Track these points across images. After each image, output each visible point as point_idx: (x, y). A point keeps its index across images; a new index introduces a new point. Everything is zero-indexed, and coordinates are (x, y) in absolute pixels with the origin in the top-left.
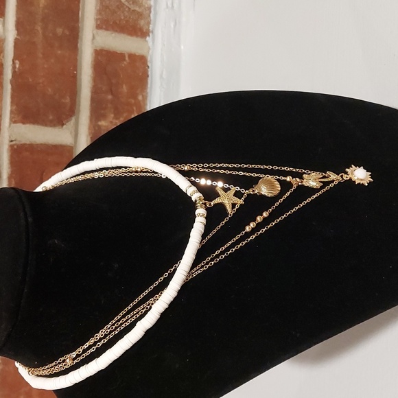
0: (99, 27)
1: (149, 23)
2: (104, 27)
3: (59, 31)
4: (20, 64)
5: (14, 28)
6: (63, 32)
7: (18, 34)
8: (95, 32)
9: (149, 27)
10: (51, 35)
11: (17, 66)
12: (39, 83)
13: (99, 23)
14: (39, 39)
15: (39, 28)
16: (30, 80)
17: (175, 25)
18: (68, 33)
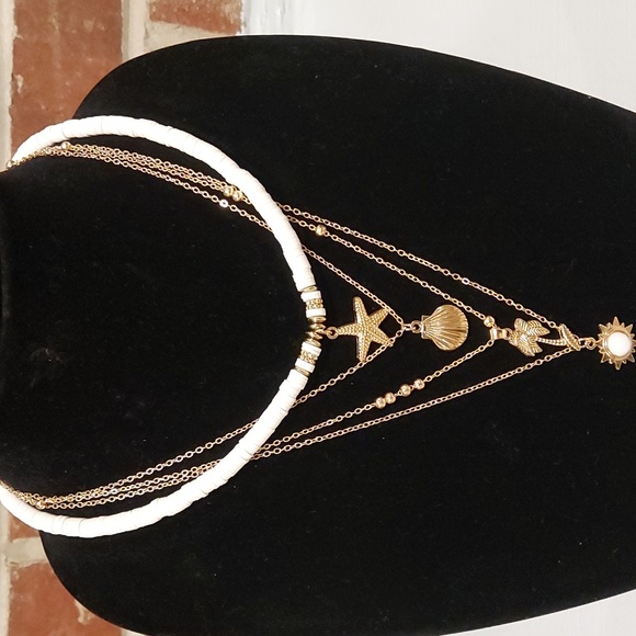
0: (154, 17)
1: (239, 9)
2: (163, 16)
3: (89, 25)
4: (25, 81)
5: (12, 22)
6: (94, 27)
7: (19, 32)
8: (149, 25)
9: (239, 15)
10: (74, 32)
11: (20, 84)
12: (59, 113)
13: (154, 10)
14: (55, 39)
15: (54, 21)
16: (43, 107)
17: (283, 12)
18: (103, 28)
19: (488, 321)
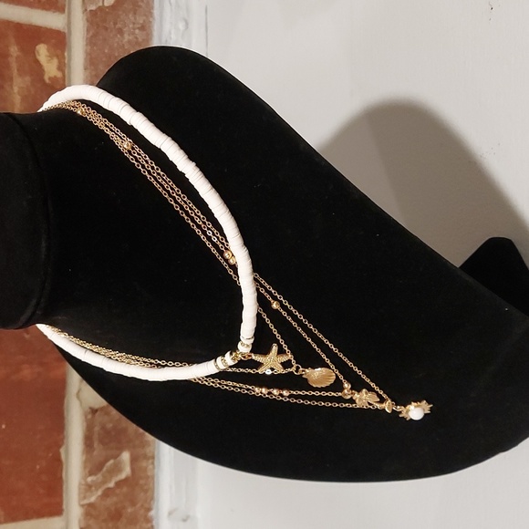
19: (347, 385)
